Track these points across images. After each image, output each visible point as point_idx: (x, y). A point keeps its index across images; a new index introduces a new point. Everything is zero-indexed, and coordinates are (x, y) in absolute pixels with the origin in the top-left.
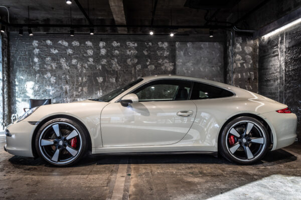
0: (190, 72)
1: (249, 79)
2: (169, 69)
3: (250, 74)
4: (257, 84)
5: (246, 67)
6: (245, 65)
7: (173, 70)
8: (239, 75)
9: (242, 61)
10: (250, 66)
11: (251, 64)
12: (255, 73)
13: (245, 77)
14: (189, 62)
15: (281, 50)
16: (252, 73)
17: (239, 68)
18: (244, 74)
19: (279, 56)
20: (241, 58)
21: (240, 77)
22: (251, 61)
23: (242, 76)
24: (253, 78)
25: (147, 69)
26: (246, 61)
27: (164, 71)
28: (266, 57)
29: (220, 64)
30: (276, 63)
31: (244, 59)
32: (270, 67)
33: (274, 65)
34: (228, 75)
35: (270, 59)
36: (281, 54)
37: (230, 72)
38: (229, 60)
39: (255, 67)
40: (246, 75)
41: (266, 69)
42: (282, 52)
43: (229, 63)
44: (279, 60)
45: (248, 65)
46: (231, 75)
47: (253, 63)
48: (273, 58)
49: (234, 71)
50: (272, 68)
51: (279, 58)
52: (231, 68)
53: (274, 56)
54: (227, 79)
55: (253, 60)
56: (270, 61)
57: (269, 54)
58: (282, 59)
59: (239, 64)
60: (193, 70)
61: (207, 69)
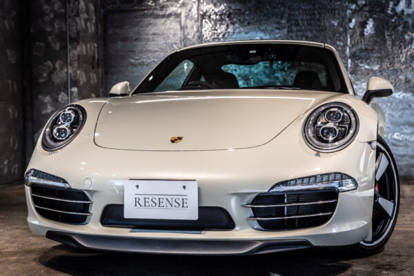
1: (93, 58)
4: (100, 71)
6: (88, 24)
9: (86, 16)
10: (93, 28)
11: (94, 25)
15: (189, 7)
17: (84, 30)
19: (183, 18)
20: (84, 7)
22: (94, 18)
23: (86, 49)
24: (97, 56)
26: (89, 15)
28: (135, 14)
29: (14, 13)
30: (172, 31)
31: (87, 11)
32: (151, 37)
33: (163, 34)
34: (37, 43)
35: (148, 19)
36: (189, 14)
37: (49, 38)
38: (46, 7)
39: (97, 33)
40: (91, 47)
41: (136, 40)
42: (190, 10)
43: (43, 14)
44: (181, 24)
45: (91, 27)
46: (57, 46)
47: (96, 23)
48: (160, 20)
49: (73, 36)
50: (159, 39)
51: (181, 22)
52: (57, 27)
53: (163, 16)
54: (34, 53)
55: (96, 16)
56: (150, 24)
57: (145, 10)
58: (190, 23)
59: (83, 22)
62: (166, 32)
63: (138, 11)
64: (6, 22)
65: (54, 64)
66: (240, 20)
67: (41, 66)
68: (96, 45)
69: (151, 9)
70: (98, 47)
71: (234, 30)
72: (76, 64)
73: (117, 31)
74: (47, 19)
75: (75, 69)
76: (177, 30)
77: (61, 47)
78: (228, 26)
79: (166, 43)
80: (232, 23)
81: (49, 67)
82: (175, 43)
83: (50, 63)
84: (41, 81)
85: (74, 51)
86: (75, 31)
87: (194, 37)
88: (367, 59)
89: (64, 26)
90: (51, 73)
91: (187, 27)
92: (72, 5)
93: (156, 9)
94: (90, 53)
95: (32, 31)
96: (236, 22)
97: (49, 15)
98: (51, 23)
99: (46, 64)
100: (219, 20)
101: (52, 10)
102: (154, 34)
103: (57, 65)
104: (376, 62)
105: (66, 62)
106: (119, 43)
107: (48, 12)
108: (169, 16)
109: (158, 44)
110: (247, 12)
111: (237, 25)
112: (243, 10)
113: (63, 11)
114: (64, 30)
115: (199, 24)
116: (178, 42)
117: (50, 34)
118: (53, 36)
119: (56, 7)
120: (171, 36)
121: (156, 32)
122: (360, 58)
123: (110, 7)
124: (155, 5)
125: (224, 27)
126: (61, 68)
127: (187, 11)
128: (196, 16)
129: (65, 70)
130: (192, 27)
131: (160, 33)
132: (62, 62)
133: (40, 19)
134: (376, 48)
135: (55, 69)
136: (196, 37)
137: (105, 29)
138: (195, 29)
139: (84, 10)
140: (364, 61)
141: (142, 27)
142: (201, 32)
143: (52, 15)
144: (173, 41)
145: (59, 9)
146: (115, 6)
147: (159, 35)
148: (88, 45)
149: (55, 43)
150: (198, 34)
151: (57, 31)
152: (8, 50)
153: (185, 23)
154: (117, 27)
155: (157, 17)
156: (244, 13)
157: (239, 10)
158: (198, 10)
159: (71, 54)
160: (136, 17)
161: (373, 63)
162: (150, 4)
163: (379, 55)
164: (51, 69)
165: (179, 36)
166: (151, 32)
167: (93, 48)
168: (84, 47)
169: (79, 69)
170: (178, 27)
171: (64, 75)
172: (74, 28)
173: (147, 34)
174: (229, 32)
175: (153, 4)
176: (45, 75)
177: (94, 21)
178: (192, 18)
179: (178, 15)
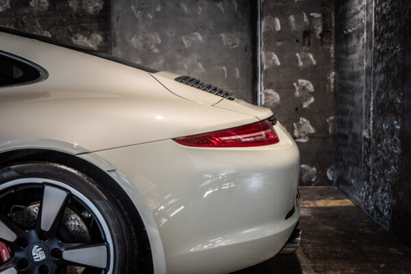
1: (307, 33)
2: (91, 9)
3: (311, 18)
4: (332, 48)
7: (101, 11)
8: (278, 21)
12: (324, 16)
13: (294, 26)
16: (317, 15)
18: (292, 18)
21: (278, 27)
23: (285, 24)
24: (319, 30)
25: (26, 10)
27: (77, 15)
40: (298, 20)
60: (158, 9)
61: (200, 9)
94: (296, 28)
152: (223, 35)
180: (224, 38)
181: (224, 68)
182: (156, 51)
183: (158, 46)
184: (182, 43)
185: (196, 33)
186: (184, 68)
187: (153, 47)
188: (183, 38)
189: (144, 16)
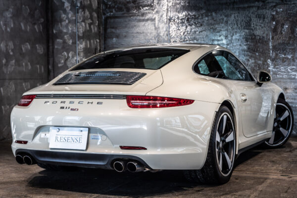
0: (9, 30)
1: (96, 50)
3: (97, 41)
5: (93, 31)
6: (92, 27)
9: (90, 21)
10: (96, 29)
11: (97, 26)
14: (7, 10)
15: (160, 14)
17: (88, 30)
19: (157, 22)
20: (89, 15)
21: (89, 46)
22: (97, 22)
24: (99, 48)
26: (93, 21)
30: (149, 31)
31: (91, 18)
32: (135, 35)
33: (143, 33)
34: (58, 40)
35: (133, 23)
36: (160, 19)
37: (65, 36)
38: (64, 16)
39: (99, 32)
40: (94, 43)
41: (125, 36)
42: (162, 16)
43: (61, 21)
44: (155, 26)
45: (94, 29)
46: (70, 42)
47: (99, 25)
48: (141, 23)
49: (80, 35)
50: (140, 36)
51: (155, 24)
52: (70, 29)
53: (143, 20)
54: (56, 47)
55: (98, 20)
56: (135, 26)
57: (132, 16)
58: (161, 25)
59: (87, 25)
60: (12, 26)
61: (28, 27)
62: (145, 31)
63: (127, 17)
64: (36, 27)
65: (68, 54)
66: (195, 23)
67: (60, 56)
68: (98, 41)
69: (135, 15)
70: (100, 42)
71: (191, 29)
72: (82, 54)
73: (113, 30)
74: (64, 23)
75: (81, 58)
76: (152, 30)
77: (73, 43)
78: (186, 27)
79: (145, 39)
80: (189, 25)
81: (65, 56)
82: (151, 39)
83: (65, 53)
84: (60, 65)
85: (81, 46)
86: (82, 32)
87: (164, 35)
88: (284, 51)
89: (75, 28)
90: (66, 60)
91: (159, 28)
92: (80, 14)
93: (138, 15)
94: (93, 46)
95: (54, 32)
96: (193, 24)
97: (65, 21)
98: (67, 26)
99: (63, 54)
100: (181, 23)
101: (68, 18)
102: (138, 33)
103: (70, 55)
104: (290, 53)
105: (75, 52)
106: (114, 39)
107: (65, 19)
108: (147, 20)
109: (140, 40)
110: (200, 17)
111: (193, 27)
112: (197, 16)
113: (74, 18)
114: (75, 31)
115: (167, 25)
116: (153, 38)
117: (66, 33)
118: (68, 35)
119: (70, 16)
120: (149, 34)
121: (139, 31)
122: (279, 49)
123: (108, 15)
124: (139, 13)
125: (184, 27)
126: (73, 57)
127: (159, 17)
128: (166, 20)
129: (75, 58)
130: (163, 28)
131: (141, 32)
132: (74, 53)
133: (60, 24)
134: (291, 42)
135: (68, 57)
136: (165, 35)
137: (105, 29)
138: (164, 29)
139: (89, 17)
140: (282, 52)
141: (129, 28)
142: (169, 31)
143: (67, 21)
144: (150, 38)
145: (72, 17)
146: (112, 14)
147: (140, 33)
148: (92, 41)
149: (69, 40)
150: (166, 32)
151: (70, 32)
152: (37, 45)
153: (158, 25)
154: (113, 28)
155: (140, 21)
156: (198, 18)
157: (195, 16)
158: (167, 16)
159: (79, 47)
160: (126, 21)
161: (288, 53)
162: (134, 12)
163: (293, 48)
164: (66, 58)
165: (154, 34)
166: (135, 31)
167: (95, 43)
168: (88, 42)
169: (83, 57)
170: (154, 28)
171: (75, 61)
172: (81, 30)
173: (133, 33)
174: (188, 31)
175: (137, 12)
176: (63, 61)
177: (97, 24)
178: (163, 22)
179: (153, 20)
180: (38, 48)
181: (38, 66)
182: (11, 53)
183: (13, 50)
184: (22, 49)
185: (28, 44)
186: (23, 66)
187: (10, 51)
188: (23, 46)
189: (6, 29)
